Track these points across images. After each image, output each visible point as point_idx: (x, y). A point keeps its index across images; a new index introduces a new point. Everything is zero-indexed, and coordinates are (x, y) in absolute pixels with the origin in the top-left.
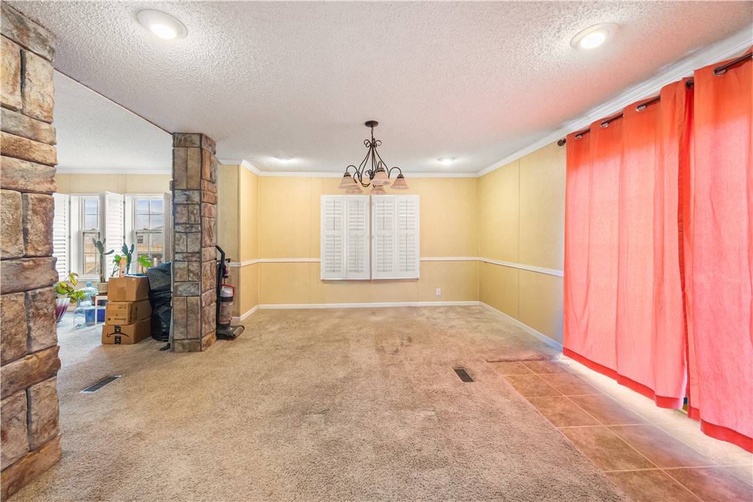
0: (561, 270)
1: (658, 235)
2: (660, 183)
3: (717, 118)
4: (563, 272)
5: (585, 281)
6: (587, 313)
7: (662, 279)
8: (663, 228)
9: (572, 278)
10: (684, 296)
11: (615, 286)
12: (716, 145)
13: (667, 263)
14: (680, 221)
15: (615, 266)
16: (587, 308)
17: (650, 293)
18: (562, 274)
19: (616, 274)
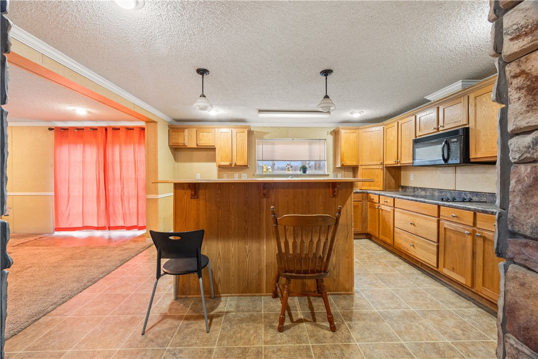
0: (52, 192)
1: (98, 175)
2: (98, 157)
3: (113, 143)
4: (54, 193)
5: (67, 195)
6: (69, 208)
7: (99, 189)
8: (99, 172)
9: (59, 194)
10: (106, 193)
11: (82, 195)
12: (113, 150)
13: (101, 184)
14: (104, 170)
15: (82, 186)
16: (69, 206)
17: (95, 195)
18: (53, 194)
19: (82, 190)
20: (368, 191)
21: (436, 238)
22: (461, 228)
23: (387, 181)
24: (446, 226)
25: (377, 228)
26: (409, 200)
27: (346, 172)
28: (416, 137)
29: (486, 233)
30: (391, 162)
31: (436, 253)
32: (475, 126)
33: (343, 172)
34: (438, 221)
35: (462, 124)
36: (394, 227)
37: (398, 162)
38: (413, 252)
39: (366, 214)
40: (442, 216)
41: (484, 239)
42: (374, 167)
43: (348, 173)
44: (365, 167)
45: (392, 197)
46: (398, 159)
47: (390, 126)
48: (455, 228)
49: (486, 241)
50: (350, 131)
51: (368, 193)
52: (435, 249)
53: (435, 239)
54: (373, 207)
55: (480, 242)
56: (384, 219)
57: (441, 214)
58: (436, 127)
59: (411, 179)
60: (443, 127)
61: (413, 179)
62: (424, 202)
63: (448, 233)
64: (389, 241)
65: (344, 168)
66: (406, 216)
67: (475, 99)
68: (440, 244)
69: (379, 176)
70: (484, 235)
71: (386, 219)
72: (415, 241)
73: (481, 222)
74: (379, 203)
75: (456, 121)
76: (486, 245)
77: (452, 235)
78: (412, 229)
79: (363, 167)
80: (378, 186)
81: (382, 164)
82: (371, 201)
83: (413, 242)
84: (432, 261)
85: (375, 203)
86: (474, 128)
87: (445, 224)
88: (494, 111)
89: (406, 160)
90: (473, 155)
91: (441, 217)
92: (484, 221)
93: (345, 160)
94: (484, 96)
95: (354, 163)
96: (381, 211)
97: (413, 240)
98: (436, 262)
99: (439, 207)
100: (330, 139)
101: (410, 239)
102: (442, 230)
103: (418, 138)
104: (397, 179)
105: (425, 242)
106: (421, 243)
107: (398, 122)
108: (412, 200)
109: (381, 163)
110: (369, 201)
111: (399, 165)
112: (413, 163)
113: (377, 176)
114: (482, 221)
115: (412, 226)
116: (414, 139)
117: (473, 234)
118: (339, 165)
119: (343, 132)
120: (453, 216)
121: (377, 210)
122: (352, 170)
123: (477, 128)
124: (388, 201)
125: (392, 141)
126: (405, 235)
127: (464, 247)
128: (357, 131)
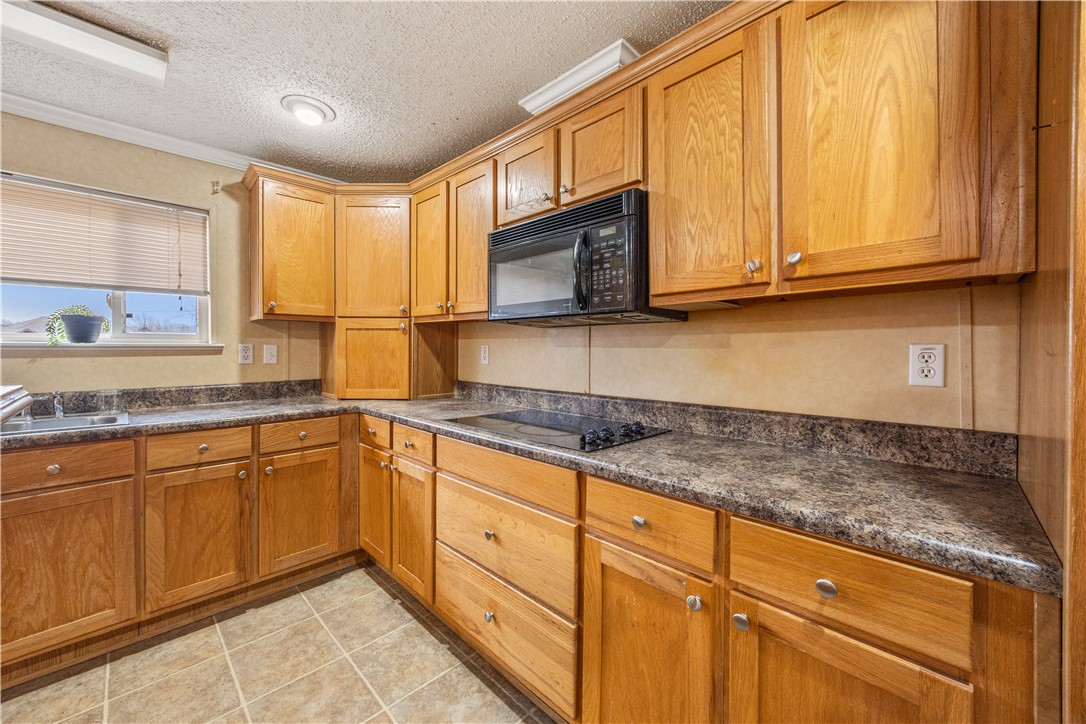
20: (362, 405)
21: (572, 600)
22: (664, 572)
23: (421, 367)
24: (607, 558)
25: (387, 534)
26: (479, 442)
27: (294, 341)
28: (496, 226)
29: (768, 613)
30: (428, 307)
31: (571, 660)
32: (667, 185)
33: (285, 340)
34: (580, 533)
35: (626, 182)
36: (435, 538)
37: (448, 309)
38: (493, 642)
39: (355, 484)
40: (593, 516)
41: (763, 631)
42: (385, 323)
43: (302, 342)
44: (356, 323)
45: (427, 429)
46: (448, 300)
47: (427, 193)
48: (642, 571)
49: (772, 646)
50: (301, 193)
51: (359, 413)
52: (569, 646)
53: (568, 604)
54: (373, 461)
55: (744, 646)
56: (405, 506)
57: (589, 506)
58: (551, 194)
59: (483, 362)
60: (572, 191)
61: (486, 362)
62: (530, 455)
63: (614, 587)
64: (420, 588)
65: (276, 321)
66: (472, 504)
67: (666, 96)
68: (586, 627)
69: (398, 351)
70: (761, 619)
71: (413, 507)
72: (499, 600)
73: (746, 561)
74: (391, 447)
75: (609, 170)
76: (771, 664)
77: (630, 597)
78: (489, 552)
79: (350, 323)
80: (394, 387)
81: (406, 314)
82: (369, 437)
83: (492, 605)
84: (558, 688)
85: (381, 448)
86: (662, 191)
87: (608, 553)
88: (722, 133)
89: (470, 303)
90: (657, 286)
91: (588, 521)
92: (759, 558)
93: (280, 293)
94: (693, 85)
95: (318, 309)
96: (395, 477)
97: (493, 596)
98: (571, 699)
99: (581, 477)
100: (228, 211)
101: (485, 590)
102: (592, 575)
103: (501, 229)
104: (448, 359)
105: (536, 611)
106: (522, 615)
107: (448, 183)
108: (489, 444)
109: (404, 311)
110: (362, 441)
111: (451, 318)
112: (489, 311)
113: (393, 355)
114: (749, 554)
115: (491, 543)
116: (491, 231)
117: (715, 606)
118: (258, 315)
119: (269, 188)
120: (636, 523)
121: (386, 474)
122: (318, 334)
123: (672, 193)
124: (417, 444)
125: (433, 242)
126: (467, 575)
127: (676, 653)
128: (329, 198)
